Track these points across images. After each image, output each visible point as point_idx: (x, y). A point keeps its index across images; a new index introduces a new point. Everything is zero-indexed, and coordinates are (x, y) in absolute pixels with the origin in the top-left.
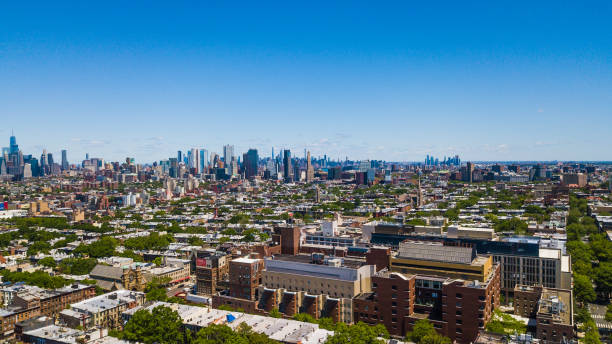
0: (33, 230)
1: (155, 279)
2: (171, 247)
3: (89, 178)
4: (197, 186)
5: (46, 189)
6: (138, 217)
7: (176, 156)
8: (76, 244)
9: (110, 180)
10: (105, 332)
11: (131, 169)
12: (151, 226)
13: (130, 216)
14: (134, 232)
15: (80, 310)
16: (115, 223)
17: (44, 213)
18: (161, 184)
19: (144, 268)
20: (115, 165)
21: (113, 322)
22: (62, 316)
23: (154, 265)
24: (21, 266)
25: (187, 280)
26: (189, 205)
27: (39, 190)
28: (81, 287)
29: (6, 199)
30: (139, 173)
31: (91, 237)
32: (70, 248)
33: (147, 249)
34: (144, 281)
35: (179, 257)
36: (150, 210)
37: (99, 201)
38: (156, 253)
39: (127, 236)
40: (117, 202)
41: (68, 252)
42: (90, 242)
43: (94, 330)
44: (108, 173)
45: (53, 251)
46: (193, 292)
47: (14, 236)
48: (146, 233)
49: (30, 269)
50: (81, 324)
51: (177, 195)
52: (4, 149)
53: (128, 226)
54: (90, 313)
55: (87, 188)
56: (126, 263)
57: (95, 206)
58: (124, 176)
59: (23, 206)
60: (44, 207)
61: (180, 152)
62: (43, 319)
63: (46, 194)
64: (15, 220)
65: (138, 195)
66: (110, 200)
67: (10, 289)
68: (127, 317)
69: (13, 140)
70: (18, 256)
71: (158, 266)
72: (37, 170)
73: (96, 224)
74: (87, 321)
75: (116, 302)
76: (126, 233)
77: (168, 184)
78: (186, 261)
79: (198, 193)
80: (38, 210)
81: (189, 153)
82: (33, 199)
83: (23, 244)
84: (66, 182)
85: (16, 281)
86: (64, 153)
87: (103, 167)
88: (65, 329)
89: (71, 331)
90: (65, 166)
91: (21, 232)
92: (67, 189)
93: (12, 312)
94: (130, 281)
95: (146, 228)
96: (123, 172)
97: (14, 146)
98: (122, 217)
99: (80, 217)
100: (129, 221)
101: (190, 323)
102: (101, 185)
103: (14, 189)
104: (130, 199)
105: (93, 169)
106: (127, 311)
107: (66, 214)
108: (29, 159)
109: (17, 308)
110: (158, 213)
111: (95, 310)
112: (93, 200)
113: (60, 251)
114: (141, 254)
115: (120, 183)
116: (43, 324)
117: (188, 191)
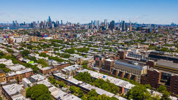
0: (55, 44)
1: (85, 61)
2: (89, 52)
3: (68, 28)
4: (96, 32)
5: (58, 31)
6: (80, 41)
7: (91, 22)
8: (65, 49)
9: (73, 29)
10: (72, 77)
11: (79, 26)
12: (84, 44)
13: (78, 41)
14: (79, 46)
15: (66, 70)
16: (75, 43)
17: (57, 38)
18: (86, 31)
19: (82, 58)
20: (75, 25)
21: (74, 73)
22: (62, 71)
23: (84, 57)
24: (52, 55)
25: (93, 62)
26: (94, 38)
27: (56, 31)
28: (66, 63)
29: (48, 34)
30: (81, 27)
31: (69, 47)
32: (64, 50)
33: (83, 52)
34: (82, 62)
35: (91, 55)
36: (84, 39)
37: (71, 36)
38: (85, 53)
39: (78, 47)
40: (75, 36)
41: (63, 51)
42: (68, 48)
43: (69, 76)
44: (73, 27)
45: (60, 50)
46: (94, 66)
47: (50, 45)
48: (82, 47)
49: (54, 56)
50: (66, 73)
51: (91, 34)
52: (47, 20)
53: (78, 44)
54: (68, 71)
55: (67, 31)
56: (78, 56)
57: (70, 37)
58: (77, 28)
59: (52, 36)
60: (57, 37)
61: (92, 21)
62: (58, 71)
63: (57, 33)
64: (50, 40)
65: (80, 34)
66: (73, 35)
67: (50, 61)
68: (78, 72)
69: (49, 17)
70: (52, 51)
71: (85, 57)
72: (55, 26)
73: (70, 43)
74: (68, 73)
75: (75, 68)
76: (78, 46)
77: (89, 31)
78: (93, 57)
79: (96, 34)
80: (56, 38)
81: (95, 21)
82: (54, 34)
83: (53, 48)
84: (62, 29)
85: (51, 59)
86: (62, 21)
87: (71, 25)
88: (63, 74)
89: (64, 75)
90: (62, 24)
91: (52, 44)
92: (63, 31)
93: (51, 68)
94: (78, 62)
95: (83, 45)
96: (77, 27)
97: (50, 19)
98: (76, 41)
99: (66, 40)
100: (78, 43)
101: (93, 77)
102: (71, 30)
103: (50, 31)
104: (78, 35)
105: (69, 25)
106: (77, 71)
107: (62, 39)
108: (53, 22)
109: (52, 67)
110: (86, 40)
111: (70, 70)
112: (69, 35)
113: (61, 51)
114: (81, 53)
115: (76, 30)
116: (58, 72)
117: (94, 33)
